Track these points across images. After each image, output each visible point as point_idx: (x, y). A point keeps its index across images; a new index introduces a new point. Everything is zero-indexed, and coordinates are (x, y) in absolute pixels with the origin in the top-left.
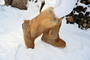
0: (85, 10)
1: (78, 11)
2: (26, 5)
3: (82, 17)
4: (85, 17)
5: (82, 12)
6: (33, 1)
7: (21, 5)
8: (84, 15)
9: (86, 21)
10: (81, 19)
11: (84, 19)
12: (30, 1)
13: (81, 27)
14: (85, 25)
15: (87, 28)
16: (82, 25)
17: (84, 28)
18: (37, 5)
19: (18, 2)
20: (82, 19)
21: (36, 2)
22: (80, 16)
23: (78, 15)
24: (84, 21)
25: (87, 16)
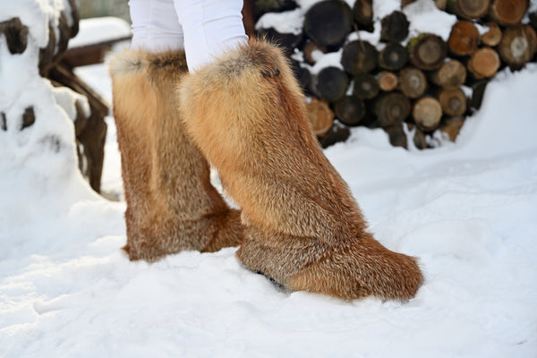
0: (366, 13)
1: (330, 41)
3: (377, 70)
4: (395, 57)
5: (353, 37)
6: (5, 128)
8: (381, 47)
9: (416, 81)
10: (375, 85)
11: (396, 72)
13: (410, 135)
14: (429, 110)
15: (454, 123)
16: (410, 120)
18: (43, 141)
20: (386, 81)
21: (29, 118)
22: (360, 65)
23: (339, 66)
24: (403, 88)
25: (404, 44)
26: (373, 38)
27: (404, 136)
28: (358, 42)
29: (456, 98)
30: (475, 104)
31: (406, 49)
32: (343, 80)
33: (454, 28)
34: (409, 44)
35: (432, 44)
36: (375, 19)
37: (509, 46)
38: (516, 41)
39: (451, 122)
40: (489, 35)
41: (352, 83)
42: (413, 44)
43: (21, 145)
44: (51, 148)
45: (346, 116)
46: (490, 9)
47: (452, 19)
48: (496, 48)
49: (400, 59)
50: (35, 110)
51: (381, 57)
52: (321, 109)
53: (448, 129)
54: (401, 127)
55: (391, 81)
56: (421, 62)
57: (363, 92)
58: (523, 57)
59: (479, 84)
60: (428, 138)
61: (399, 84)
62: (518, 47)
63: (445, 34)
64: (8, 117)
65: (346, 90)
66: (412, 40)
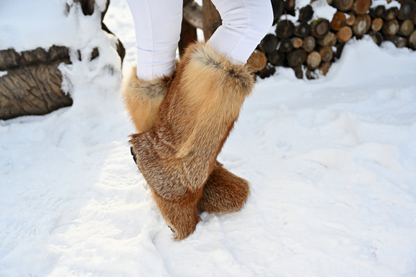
0: (291, 4)
2: (60, 86)
3: (294, 36)
4: (304, 30)
5: (283, 18)
6: (80, 59)
7: (38, 98)
8: (297, 25)
9: (311, 42)
10: (291, 45)
11: (303, 39)
12: (71, 63)
13: (304, 71)
14: (315, 58)
15: (326, 65)
16: (305, 64)
17: (317, 71)
18: (104, 68)
19: (21, 87)
20: (297, 43)
21: (95, 54)
22: (285, 33)
23: (274, 34)
24: (305, 47)
25: (309, 23)
26: (294, 19)
27: (302, 72)
28: (286, 21)
29: (328, 52)
30: (337, 56)
31: (310, 26)
32: (275, 41)
33: (335, 15)
34: (312, 23)
35: (324, 24)
36: (296, 8)
37: (357, 25)
38: (361, 23)
39: (325, 65)
40: (350, 20)
41: (280, 44)
42: (315, 24)
43: (91, 70)
44: (109, 73)
45: (275, 61)
46: (353, 6)
47: (334, 10)
48: (351, 27)
49: (306, 32)
50: (99, 49)
51: (297, 30)
52: (261, 56)
53: (323, 69)
54: (301, 67)
55: (299, 43)
56: (317, 34)
57: (285, 48)
58: (362, 32)
59: (341, 45)
60: (312, 73)
61: (303, 45)
62: (361, 26)
63: (330, 19)
64: (82, 53)
65: (276, 47)
66: (314, 21)
